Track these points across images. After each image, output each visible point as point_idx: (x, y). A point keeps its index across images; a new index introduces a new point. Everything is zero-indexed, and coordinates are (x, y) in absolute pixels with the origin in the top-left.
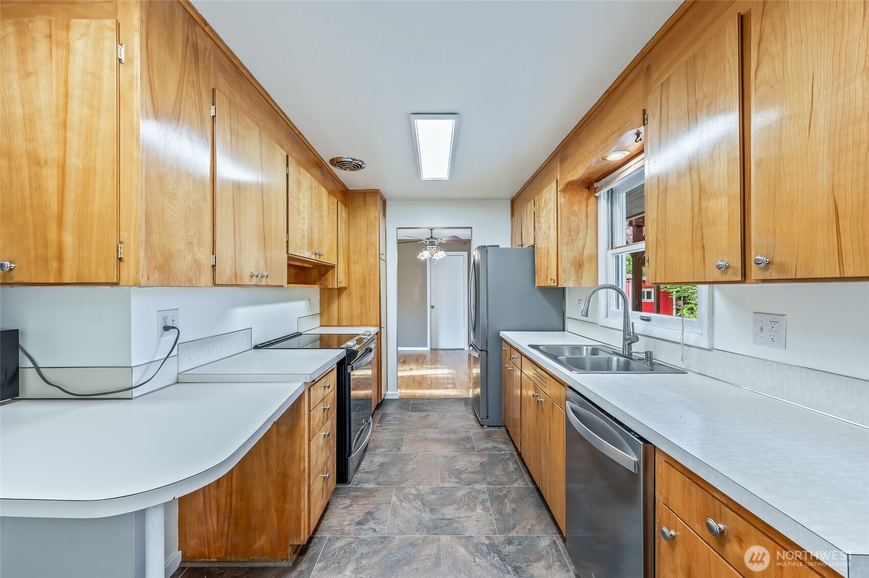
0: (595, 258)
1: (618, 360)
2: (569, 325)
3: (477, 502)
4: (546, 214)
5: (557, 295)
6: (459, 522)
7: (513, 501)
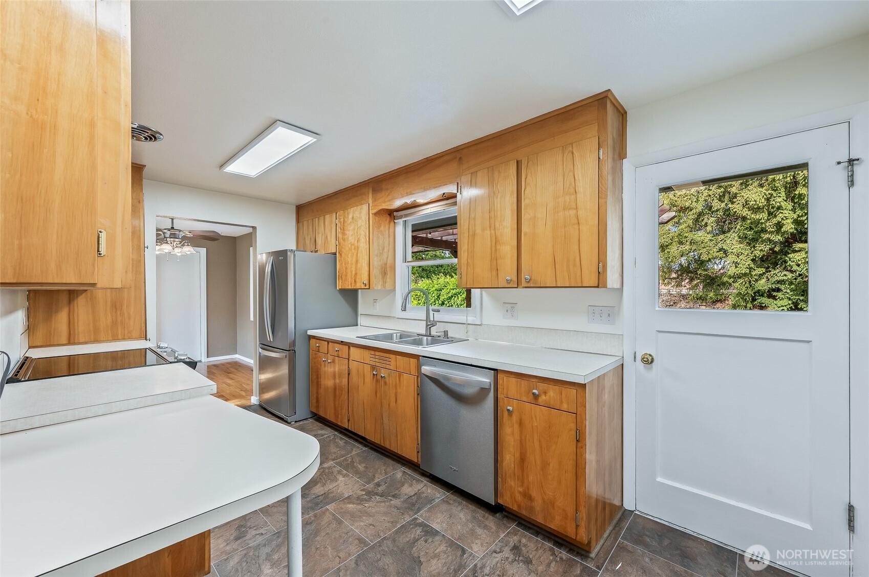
0: (393, 268)
1: (427, 339)
2: (361, 320)
3: (335, 474)
4: (354, 229)
5: (351, 296)
6: (333, 492)
7: (360, 463)
